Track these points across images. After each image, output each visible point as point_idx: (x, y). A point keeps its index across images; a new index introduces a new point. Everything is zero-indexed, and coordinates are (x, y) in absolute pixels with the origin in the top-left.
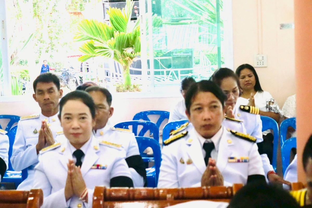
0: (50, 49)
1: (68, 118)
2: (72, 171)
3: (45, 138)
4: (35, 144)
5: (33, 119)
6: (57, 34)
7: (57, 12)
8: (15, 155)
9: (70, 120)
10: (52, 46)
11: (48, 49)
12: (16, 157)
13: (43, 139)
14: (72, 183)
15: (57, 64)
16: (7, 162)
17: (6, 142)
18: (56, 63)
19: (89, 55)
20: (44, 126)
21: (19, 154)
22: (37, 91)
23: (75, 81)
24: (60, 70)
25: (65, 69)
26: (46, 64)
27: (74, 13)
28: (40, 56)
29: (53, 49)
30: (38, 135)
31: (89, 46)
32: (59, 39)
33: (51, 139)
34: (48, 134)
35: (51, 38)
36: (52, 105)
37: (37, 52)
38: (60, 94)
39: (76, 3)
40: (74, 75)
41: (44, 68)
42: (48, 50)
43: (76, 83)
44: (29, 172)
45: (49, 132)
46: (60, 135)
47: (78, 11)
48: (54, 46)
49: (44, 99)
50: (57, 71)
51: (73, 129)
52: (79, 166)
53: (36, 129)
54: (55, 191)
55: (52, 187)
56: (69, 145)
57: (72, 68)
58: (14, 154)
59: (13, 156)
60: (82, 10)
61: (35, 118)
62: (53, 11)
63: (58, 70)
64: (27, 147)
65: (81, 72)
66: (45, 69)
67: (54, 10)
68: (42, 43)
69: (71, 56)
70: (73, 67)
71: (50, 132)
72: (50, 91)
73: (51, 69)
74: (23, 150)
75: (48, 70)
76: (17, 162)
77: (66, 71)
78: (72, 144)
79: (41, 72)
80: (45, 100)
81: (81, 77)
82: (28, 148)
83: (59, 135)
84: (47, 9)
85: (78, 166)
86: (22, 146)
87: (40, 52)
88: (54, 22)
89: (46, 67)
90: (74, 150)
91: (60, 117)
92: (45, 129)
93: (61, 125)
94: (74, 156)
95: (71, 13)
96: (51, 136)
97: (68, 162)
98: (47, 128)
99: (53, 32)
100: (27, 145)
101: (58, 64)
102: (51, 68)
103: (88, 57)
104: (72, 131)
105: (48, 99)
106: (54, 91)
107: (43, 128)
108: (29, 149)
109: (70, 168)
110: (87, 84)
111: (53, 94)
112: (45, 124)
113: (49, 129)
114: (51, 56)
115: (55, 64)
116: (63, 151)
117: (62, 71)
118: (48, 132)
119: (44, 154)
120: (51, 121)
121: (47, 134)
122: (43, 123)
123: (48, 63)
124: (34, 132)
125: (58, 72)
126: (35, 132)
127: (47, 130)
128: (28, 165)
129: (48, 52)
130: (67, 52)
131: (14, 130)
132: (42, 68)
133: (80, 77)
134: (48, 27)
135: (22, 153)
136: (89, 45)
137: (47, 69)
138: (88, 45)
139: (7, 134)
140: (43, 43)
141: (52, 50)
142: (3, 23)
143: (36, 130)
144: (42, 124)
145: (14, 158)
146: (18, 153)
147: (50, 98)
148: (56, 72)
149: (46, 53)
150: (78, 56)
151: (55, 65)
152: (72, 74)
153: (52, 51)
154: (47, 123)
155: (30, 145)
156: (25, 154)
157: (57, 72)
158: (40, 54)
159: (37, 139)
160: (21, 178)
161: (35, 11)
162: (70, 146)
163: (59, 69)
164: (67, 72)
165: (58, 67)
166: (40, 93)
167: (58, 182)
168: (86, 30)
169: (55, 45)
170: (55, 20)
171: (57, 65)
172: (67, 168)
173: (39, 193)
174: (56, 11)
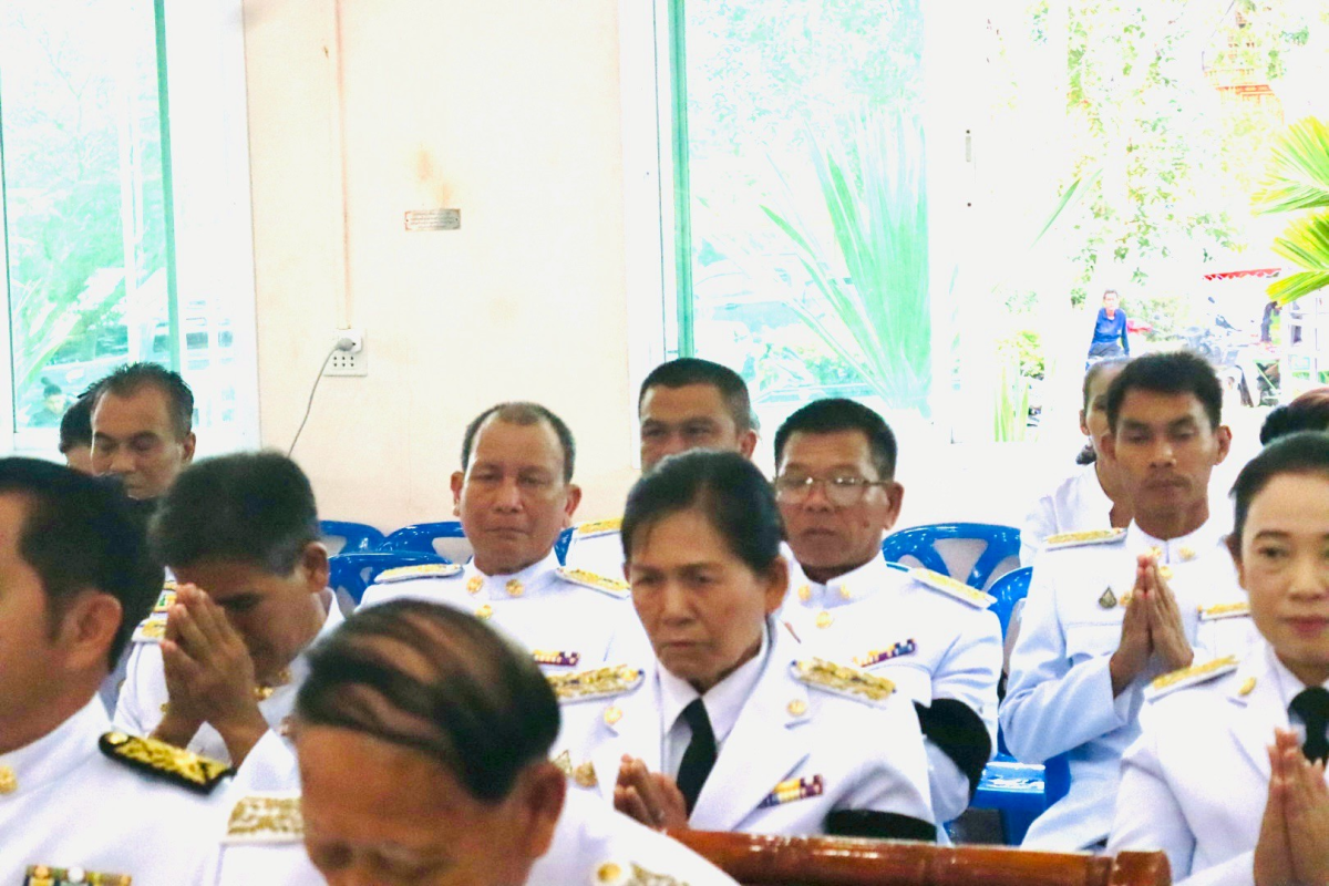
0: (1132, 244)
1: (1270, 553)
2: (1291, 780)
3: (1150, 631)
4: (1106, 654)
5: (1099, 544)
6: (1165, 179)
7: (1170, 85)
8: (1021, 696)
9: (1282, 562)
10: (1143, 229)
11: (1124, 241)
12: (1027, 700)
13: (1143, 636)
14: (1286, 828)
15: (1160, 308)
16: (991, 723)
17: (990, 640)
18: (1156, 304)
19: (1317, 270)
20: (1147, 578)
21: (1035, 690)
22: (1120, 429)
23: (1238, 381)
24: (1169, 334)
25: (1194, 329)
26: (1113, 306)
27: (1238, 90)
28: (1090, 273)
29: (1146, 243)
30: (1119, 613)
31: (1320, 234)
32: (1174, 200)
33: (1173, 638)
34: (1162, 614)
35: (1140, 198)
36: (1178, 490)
37: (1079, 258)
38: (1217, 446)
39: (1248, 45)
40: (1235, 354)
41: (1104, 323)
42: (1123, 246)
43: (1239, 387)
44: (1077, 769)
45: (1167, 606)
46: (1218, 622)
47: (1258, 78)
48: (1151, 229)
49: (1150, 460)
50: (1157, 336)
51: (1296, 598)
52: (1319, 762)
53: (1109, 589)
54: (1210, 863)
55: (1194, 842)
56: (1275, 670)
57: (1225, 325)
58: (1018, 690)
59: (1011, 697)
60: (1275, 76)
61: (1107, 543)
62: (1151, 80)
63: (1162, 331)
64: (1071, 662)
65: (1263, 345)
66: (1107, 327)
67: (1158, 78)
68: (1098, 219)
69: (1224, 275)
70: (1228, 322)
71: (1171, 606)
72: (1180, 431)
73: (1135, 327)
74: (1051, 675)
75: (1120, 332)
76: (1025, 724)
77: (1200, 337)
78: (1286, 661)
79: (1093, 342)
80: (1153, 466)
81: (1264, 365)
82: (1076, 667)
83: (1215, 620)
84: (1126, 71)
85: (1313, 761)
86: (1052, 656)
87: (1093, 257)
88: (1154, 129)
89: (1112, 318)
90: (1294, 688)
91: (1234, 544)
92: (1152, 593)
93: (1242, 581)
94: (1296, 716)
95: (1227, 88)
96: (1174, 622)
97: (1272, 741)
98: (1161, 590)
99: (1147, 172)
100: (1068, 655)
101: (1164, 305)
102: (1132, 323)
103: (1316, 279)
104: (1289, 609)
105: (1169, 465)
106: (1197, 432)
107: (1146, 590)
108: (1080, 672)
109: (1280, 765)
110: (1315, 398)
111: (1191, 446)
112: (1150, 570)
113: (1166, 594)
114: (1136, 274)
115: (1151, 305)
116: (1245, 693)
117: (1183, 338)
118: (1163, 605)
119: (1163, 700)
120: (1174, 557)
121: (1158, 612)
122: (1144, 564)
123: (1121, 304)
124: (1101, 601)
125: (1160, 339)
126: (1107, 603)
127: (1159, 596)
128: (1071, 742)
129: (1123, 257)
130: (1206, 255)
131: (1009, 588)
132: (1098, 326)
133: (1259, 365)
134: (1130, 149)
135: (1048, 691)
136: (1319, 228)
137: (1116, 330)
138: (1316, 230)
139: (992, 608)
140: (1107, 218)
141: (1144, 247)
142: (969, 139)
143: (1111, 593)
144: (1141, 570)
145: (1016, 706)
146: (1034, 686)
147: (1174, 461)
148: (1154, 340)
149: (1119, 259)
150: (1252, 273)
151: (1149, 312)
152: (1225, 350)
153: (1143, 254)
154: (1161, 563)
155: (1083, 656)
156: (1064, 689)
157: (1157, 342)
158: (1091, 263)
159: (1117, 631)
160: (1042, 792)
161: (1074, 84)
162: (1277, 676)
163: (1165, 330)
164: (1203, 341)
165: (1163, 322)
166: (1135, 434)
167: (1225, 824)
168: (1308, 165)
169: (1155, 229)
170: (1159, 120)
171: (1161, 311)
172: (1266, 768)
173: (1153, 869)
174: (1167, 82)
